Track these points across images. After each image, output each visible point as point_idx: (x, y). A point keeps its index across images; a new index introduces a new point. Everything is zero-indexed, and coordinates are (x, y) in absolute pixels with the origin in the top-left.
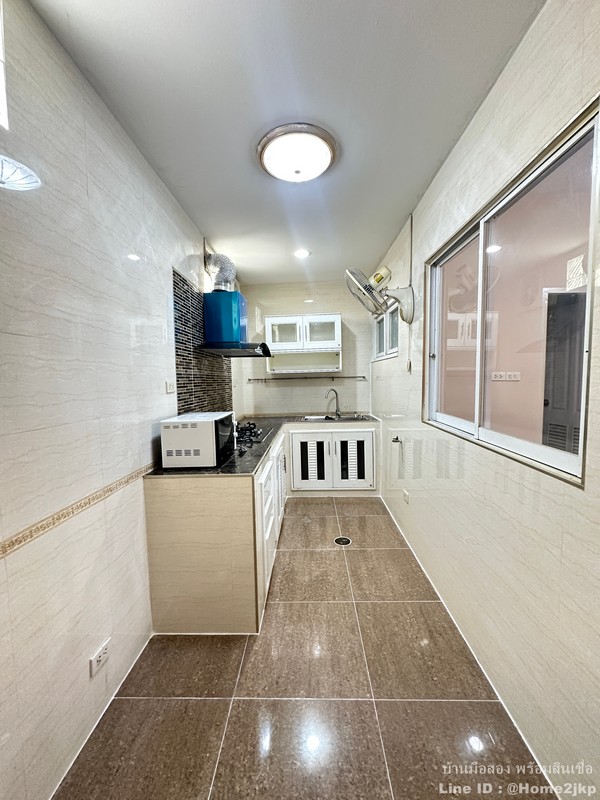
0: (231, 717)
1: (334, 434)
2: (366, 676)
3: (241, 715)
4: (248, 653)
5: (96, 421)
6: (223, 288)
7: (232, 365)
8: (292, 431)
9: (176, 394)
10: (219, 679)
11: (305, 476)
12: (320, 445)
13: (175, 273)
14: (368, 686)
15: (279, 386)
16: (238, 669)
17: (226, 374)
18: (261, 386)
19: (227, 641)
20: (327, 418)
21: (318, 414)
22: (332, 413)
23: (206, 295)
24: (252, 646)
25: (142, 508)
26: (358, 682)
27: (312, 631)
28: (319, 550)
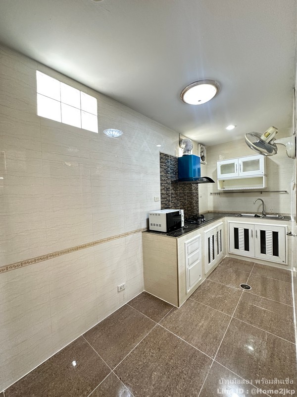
0: (154, 329)
1: (255, 225)
2: (217, 349)
3: (158, 330)
4: (171, 312)
5: (123, 211)
6: (187, 154)
7: (199, 187)
8: (229, 221)
9: (160, 202)
10: (157, 314)
11: (237, 246)
12: (246, 231)
13: (161, 154)
14: (215, 353)
15: (227, 197)
16: (165, 315)
17: (194, 191)
18: (217, 196)
19: (166, 305)
20: (256, 216)
21: (251, 213)
22: (261, 213)
23: (179, 159)
24: (174, 311)
25: (141, 243)
26: (211, 349)
27: (202, 318)
28: (228, 286)
